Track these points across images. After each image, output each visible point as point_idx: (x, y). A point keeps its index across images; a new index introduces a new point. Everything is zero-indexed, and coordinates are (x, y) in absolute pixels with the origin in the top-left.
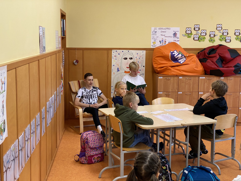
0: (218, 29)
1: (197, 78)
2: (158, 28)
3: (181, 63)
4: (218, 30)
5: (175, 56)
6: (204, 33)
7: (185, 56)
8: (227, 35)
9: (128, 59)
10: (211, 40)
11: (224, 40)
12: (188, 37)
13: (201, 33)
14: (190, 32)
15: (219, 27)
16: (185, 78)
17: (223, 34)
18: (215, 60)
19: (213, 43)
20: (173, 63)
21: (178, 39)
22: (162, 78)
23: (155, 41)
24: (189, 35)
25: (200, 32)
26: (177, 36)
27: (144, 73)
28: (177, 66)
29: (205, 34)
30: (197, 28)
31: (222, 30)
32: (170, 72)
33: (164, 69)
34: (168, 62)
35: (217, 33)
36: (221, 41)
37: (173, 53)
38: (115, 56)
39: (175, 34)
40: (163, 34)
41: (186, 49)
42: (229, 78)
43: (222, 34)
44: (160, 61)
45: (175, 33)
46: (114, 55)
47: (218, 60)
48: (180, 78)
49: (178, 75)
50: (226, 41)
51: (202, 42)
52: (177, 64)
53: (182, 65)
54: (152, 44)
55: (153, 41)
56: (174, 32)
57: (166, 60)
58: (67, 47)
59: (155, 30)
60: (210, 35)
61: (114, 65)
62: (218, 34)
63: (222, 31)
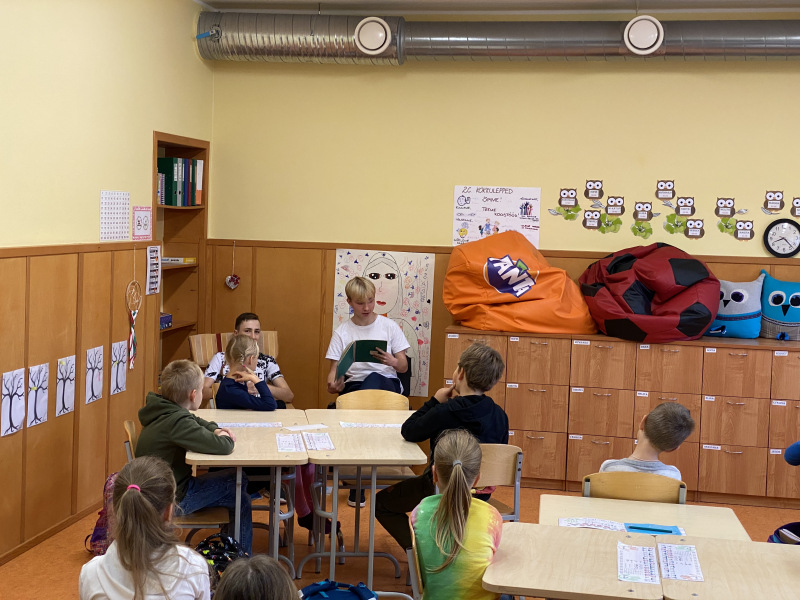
0: (660, 195)
1: (565, 342)
2: (474, 188)
3: (518, 294)
4: (661, 199)
5: (500, 272)
6: (615, 205)
7: (529, 276)
8: (689, 213)
9: (383, 278)
10: (639, 230)
11: (682, 228)
12: (566, 218)
13: (608, 205)
14: (573, 203)
15: (666, 189)
16: (528, 340)
17: (677, 210)
18: (621, 289)
19: (645, 237)
20: (498, 295)
21: (536, 224)
22: (457, 336)
23: (465, 225)
24: (569, 211)
25: (603, 201)
26: (533, 213)
27: (430, 320)
28: (508, 303)
29: (619, 211)
30: (594, 191)
31: (676, 198)
32: (483, 320)
33: (468, 311)
34: (483, 291)
35: (658, 206)
36: (672, 233)
37: (496, 265)
38: (345, 268)
39: (526, 208)
40: (492, 205)
41: (548, 255)
42: (666, 348)
43: (673, 212)
44: (460, 286)
45: (527, 204)
46: (342, 264)
47: (630, 289)
48: (512, 339)
49: (505, 329)
50: (686, 233)
51: (610, 235)
52: (508, 296)
53: (520, 300)
54: (456, 235)
55: (461, 227)
56: (525, 202)
57: (477, 284)
58: (210, 236)
59: (466, 195)
60: (635, 215)
61: (340, 295)
62: (664, 212)
63: (673, 202)
